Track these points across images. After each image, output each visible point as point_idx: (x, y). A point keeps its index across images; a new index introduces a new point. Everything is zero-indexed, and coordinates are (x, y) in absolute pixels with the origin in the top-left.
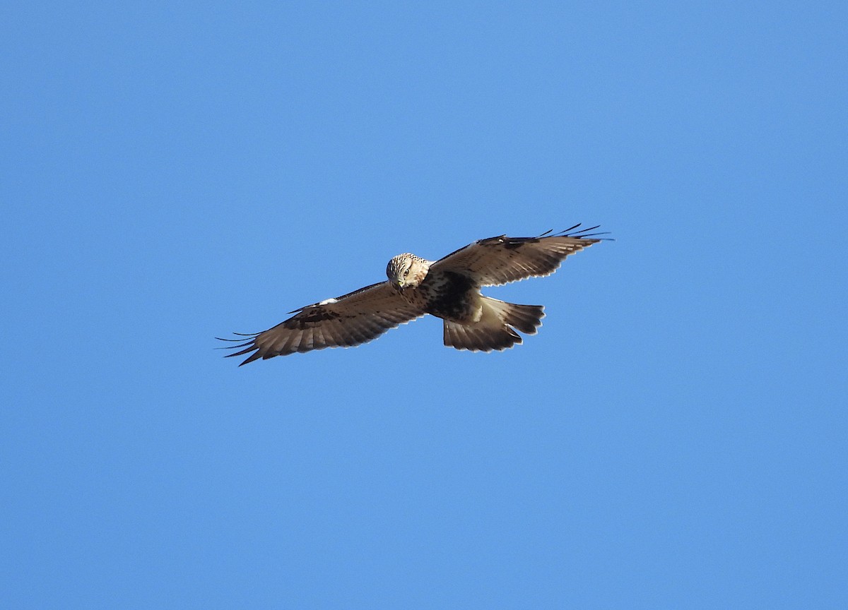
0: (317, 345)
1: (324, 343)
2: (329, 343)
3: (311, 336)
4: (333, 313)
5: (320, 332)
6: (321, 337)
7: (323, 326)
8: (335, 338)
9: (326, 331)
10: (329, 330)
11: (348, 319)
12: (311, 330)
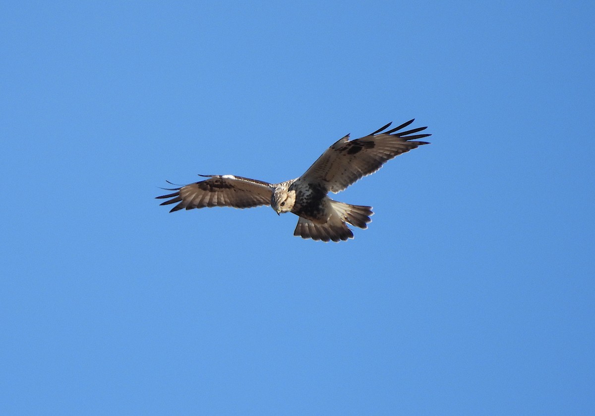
0: (220, 204)
1: (224, 203)
2: (226, 204)
3: (216, 197)
4: (231, 185)
5: (222, 195)
6: (222, 199)
7: (224, 192)
8: (231, 201)
9: (226, 196)
10: (227, 196)
11: (239, 191)
12: (216, 193)
